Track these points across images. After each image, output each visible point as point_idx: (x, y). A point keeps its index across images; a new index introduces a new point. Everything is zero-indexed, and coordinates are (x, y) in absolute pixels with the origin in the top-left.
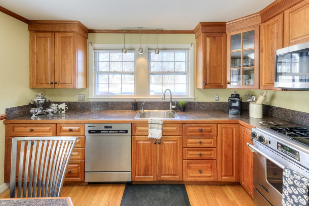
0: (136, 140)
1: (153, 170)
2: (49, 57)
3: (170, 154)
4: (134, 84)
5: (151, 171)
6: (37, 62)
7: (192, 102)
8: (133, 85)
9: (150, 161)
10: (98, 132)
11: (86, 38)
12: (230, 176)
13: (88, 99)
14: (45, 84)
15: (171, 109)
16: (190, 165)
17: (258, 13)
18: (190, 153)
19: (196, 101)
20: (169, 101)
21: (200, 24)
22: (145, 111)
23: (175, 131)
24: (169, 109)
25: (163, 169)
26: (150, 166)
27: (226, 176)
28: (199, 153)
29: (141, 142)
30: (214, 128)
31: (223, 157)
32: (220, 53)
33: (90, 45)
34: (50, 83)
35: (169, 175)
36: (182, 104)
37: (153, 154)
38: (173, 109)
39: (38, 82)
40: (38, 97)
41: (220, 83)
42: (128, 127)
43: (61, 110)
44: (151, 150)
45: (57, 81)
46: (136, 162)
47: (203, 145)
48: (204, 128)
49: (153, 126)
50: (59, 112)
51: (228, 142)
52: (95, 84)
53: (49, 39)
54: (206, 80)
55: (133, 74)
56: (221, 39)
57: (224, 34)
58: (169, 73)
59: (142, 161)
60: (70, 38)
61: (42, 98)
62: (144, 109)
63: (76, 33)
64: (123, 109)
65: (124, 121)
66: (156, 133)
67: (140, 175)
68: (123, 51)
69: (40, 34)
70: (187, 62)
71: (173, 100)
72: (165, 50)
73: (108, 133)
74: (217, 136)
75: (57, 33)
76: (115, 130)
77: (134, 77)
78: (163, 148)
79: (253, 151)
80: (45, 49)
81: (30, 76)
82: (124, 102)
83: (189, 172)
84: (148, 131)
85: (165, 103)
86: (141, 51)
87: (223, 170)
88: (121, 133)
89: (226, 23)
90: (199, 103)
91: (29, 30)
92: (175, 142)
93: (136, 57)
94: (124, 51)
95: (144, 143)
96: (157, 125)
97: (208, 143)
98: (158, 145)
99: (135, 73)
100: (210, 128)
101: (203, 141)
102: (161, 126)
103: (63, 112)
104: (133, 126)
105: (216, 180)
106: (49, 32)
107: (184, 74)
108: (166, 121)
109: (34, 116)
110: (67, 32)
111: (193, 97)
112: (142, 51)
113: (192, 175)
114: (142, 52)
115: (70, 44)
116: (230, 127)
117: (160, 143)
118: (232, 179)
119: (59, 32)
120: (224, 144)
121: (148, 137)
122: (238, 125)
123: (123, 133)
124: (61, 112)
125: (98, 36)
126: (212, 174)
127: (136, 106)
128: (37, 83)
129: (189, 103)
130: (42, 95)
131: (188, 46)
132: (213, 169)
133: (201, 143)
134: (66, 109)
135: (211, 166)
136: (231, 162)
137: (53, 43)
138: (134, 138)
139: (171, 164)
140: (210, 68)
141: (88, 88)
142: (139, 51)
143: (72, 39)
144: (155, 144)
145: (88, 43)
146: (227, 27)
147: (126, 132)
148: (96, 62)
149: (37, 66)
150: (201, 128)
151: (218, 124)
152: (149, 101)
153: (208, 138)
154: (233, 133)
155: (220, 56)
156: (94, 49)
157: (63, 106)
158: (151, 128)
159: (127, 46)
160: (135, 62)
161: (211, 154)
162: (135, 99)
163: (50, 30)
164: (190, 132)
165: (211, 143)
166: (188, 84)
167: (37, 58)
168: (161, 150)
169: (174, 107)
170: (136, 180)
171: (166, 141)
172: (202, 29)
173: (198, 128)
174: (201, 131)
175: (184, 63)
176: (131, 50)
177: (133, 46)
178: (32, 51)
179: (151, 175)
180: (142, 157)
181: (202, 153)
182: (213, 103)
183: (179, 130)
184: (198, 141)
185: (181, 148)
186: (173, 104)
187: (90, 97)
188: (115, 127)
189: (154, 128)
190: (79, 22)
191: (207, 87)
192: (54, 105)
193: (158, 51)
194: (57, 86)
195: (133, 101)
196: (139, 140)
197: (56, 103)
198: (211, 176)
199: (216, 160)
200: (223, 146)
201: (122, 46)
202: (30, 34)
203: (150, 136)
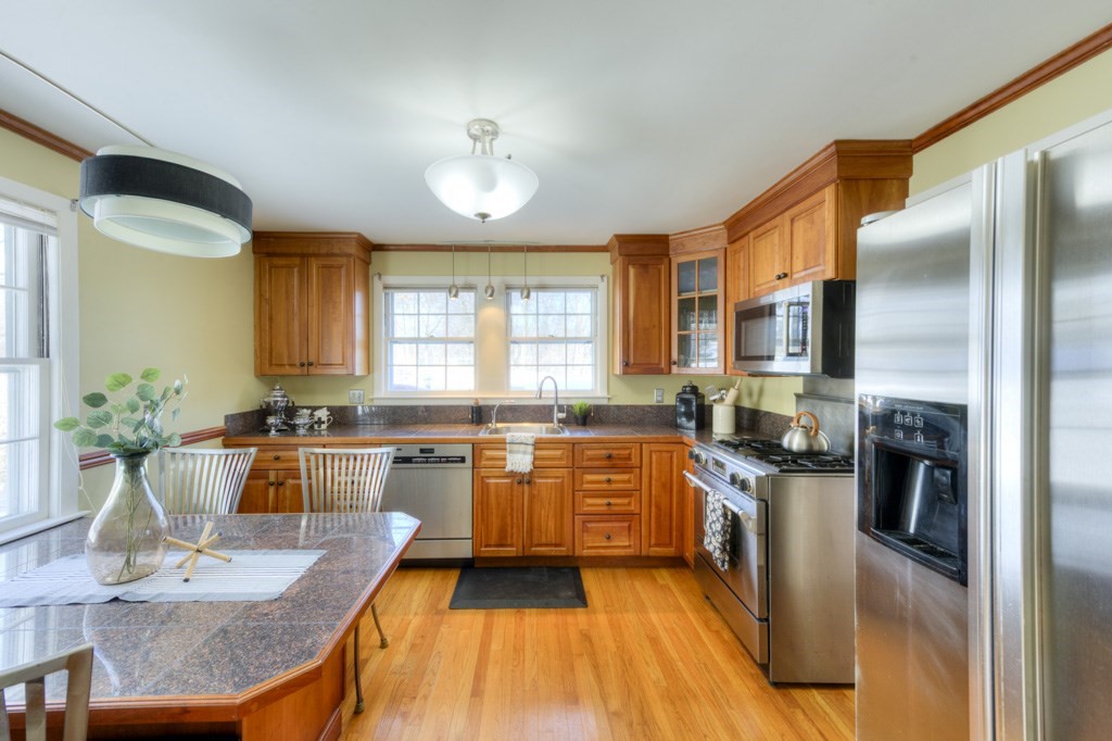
0: (482, 477)
1: (515, 536)
2: (296, 308)
3: (549, 504)
4: (475, 365)
5: (512, 537)
6: (271, 319)
7: (604, 406)
8: (472, 369)
9: (509, 518)
10: (407, 460)
11: (367, 263)
12: (665, 545)
13: (372, 400)
14: (287, 367)
15: (555, 420)
16: (589, 525)
17: (720, 224)
18: (589, 501)
19: (612, 403)
20: (552, 402)
21: (615, 239)
22: (499, 425)
23: (560, 459)
24: (552, 422)
25: (536, 533)
26: (509, 529)
27: (657, 545)
28: (605, 501)
29: (492, 481)
30: (635, 452)
31: (653, 508)
32: (657, 299)
33: (376, 278)
34: (298, 364)
35: (547, 545)
36: (580, 408)
37: (515, 505)
38: (560, 421)
39: (274, 362)
40: (275, 393)
41: (657, 362)
42: (466, 451)
43: (320, 422)
44: (512, 496)
45: (312, 358)
46: (482, 520)
47: (614, 486)
48: (615, 452)
49: (516, 447)
50: (316, 426)
51: (663, 479)
52: (386, 365)
53: (296, 270)
54: (628, 356)
55: (471, 342)
56: (660, 271)
57: (666, 260)
58: (552, 340)
59: (494, 519)
60: (340, 267)
61: (284, 396)
62: (497, 421)
63: (352, 259)
64: (450, 423)
65: (458, 439)
66: (521, 461)
67: (490, 546)
68: (450, 292)
69: (277, 261)
70: (594, 314)
71: (561, 402)
72: (543, 288)
73: (427, 462)
74: (641, 468)
75: (313, 259)
76: (440, 458)
77: (475, 350)
78: (536, 492)
79: (692, 485)
80: (287, 292)
81: (255, 350)
82: (453, 406)
83: (585, 538)
84: (504, 459)
85: (544, 407)
86: (489, 292)
87: (653, 534)
88: (452, 462)
89: (667, 236)
90: (618, 407)
91: (254, 253)
92: (559, 481)
93: (479, 305)
94: (454, 292)
95: (497, 483)
96: (523, 446)
97: (624, 482)
98: (526, 487)
99: (477, 341)
100: (627, 452)
101: (613, 477)
102: (530, 448)
103: (324, 426)
104: (477, 448)
105: (638, 553)
106: (296, 255)
107: (588, 342)
108: (541, 439)
109: (273, 432)
110: (333, 255)
111: (605, 394)
112: (493, 291)
113: (591, 544)
114: (491, 295)
115: (340, 281)
116: (666, 449)
117: (529, 483)
118: (669, 551)
119: (317, 255)
120: (653, 482)
121: (507, 470)
122: (682, 446)
123: (456, 462)
124: (319, 427)
125: (393, 256)
126: (632, 543)
127: (479, 415)
128: (271, 365)
129: (598, 408)
130: (281, 389)
131: (595, 280)
132: (632, 533)
133: (609, 481)
134: (329, 420)
135: (629, 527)
136: (667, 518)
137: (305, 279)
138: (478, 473)
139: (551, 524)
140: (636, 332)
141: (370, 376)
142: (486, 292)
143: (343, 271)
144: (519, 483)
145: (371, 274)
146: (672, 245)
147: (463, 460)
148: (389, 315)
149: (271, 327)
150: (610, 452)
151: (644, 445)
152: (507, 403)
153: (624, 473)
154: (671, 462)
155: (657, 305)
156: (386, 288)
157: (323, 414)
158: (511, 452)
159: (460, 281)
160: (476, 314)
161: (629, 504)
162: (477, 399)
163: (299, 251)
164: (590, 459)
165: (629, 481)
166: (595, 365)
167: (271, 309)
168: (532, 497)
169: (562, 415)
170: (482, 555)
171: (542, 477)
172: (619, 248)
173: (604, 452)
174: (610, 457)
175: (589, 317)
176: (469, 288)
177: (473, 280)
178: (261, 295)
179: (511, 546)
180: (494, 511)
181: (612, 501)
182: (650, 406)
183: (568, 457)
184: (604, 477)
185: (571, 492)
186: (561, 409)
187: (375, 396)
188: (440, 451)
189: (518, 452)
190: (359, 234)
191: (630, 370)
192: (305, 411)
193: (526, 291)
194: (313, 370)
195: (472, 403)
196: (488, 477)
197: (308, 408)
198: (630, 546)
199: (640, 514)
200: (653, 488)
201: (448, 281)
202: (256, 259)
203: (509, 468)
